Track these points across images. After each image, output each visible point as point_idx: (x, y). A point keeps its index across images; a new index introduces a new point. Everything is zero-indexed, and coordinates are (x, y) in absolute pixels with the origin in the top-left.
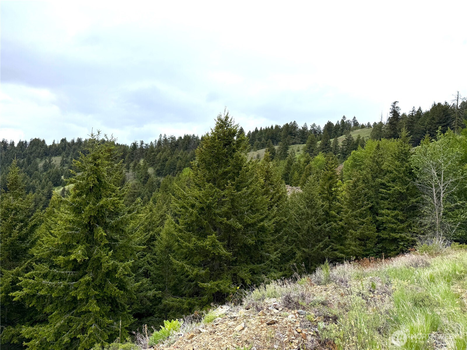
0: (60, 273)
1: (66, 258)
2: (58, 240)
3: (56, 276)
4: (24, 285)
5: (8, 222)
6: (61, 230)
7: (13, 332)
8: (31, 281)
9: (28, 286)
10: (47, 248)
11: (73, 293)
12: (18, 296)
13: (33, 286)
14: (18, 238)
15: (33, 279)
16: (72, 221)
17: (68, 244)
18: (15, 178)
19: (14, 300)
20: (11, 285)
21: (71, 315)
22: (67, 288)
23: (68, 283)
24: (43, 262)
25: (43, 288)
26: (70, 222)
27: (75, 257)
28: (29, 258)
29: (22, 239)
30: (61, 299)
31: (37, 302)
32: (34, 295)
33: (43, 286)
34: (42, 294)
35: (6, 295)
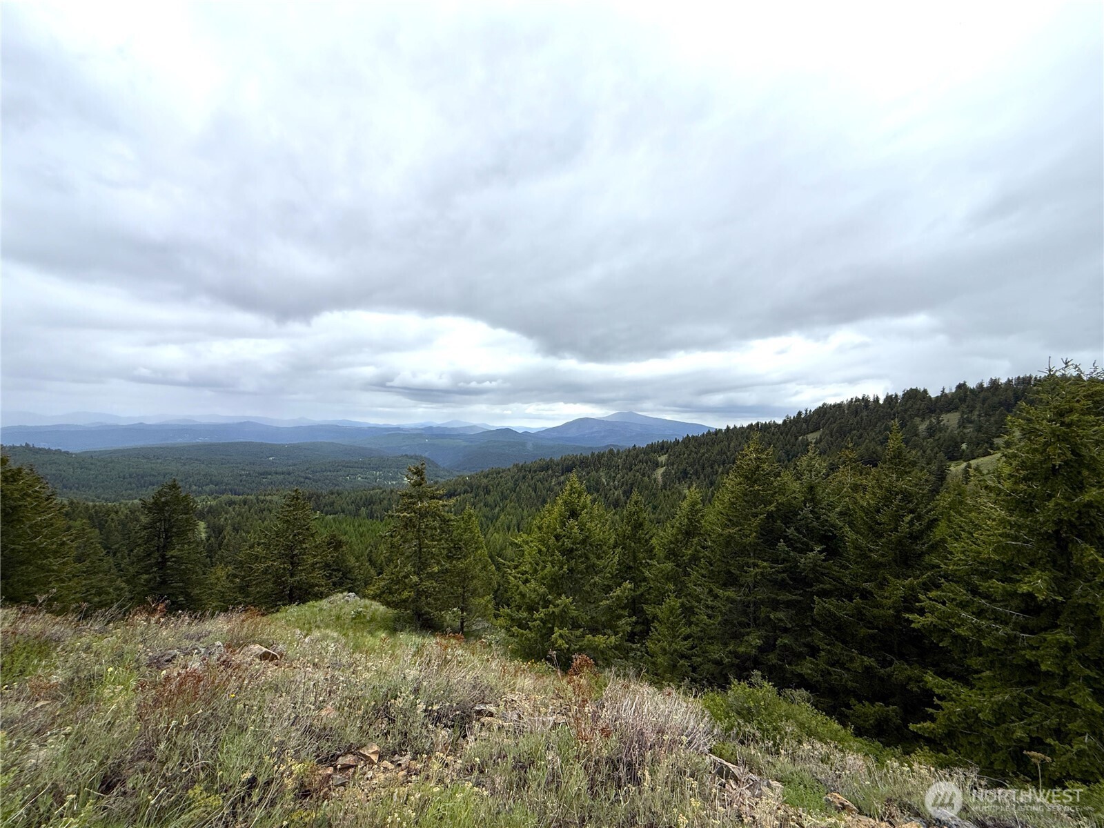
0: (995, 609)
1: (1009, 587)
2: (988, 552)
3: (987, 611)
4: (928, 608)
5: (892, 509)
6: (992, 535)
7: (909, 673)
8: (939, 606)
9: (936, 614)
10: (963, 560)
11: (1029, 655)
12: (919, 622)
13: (944, 617)
14: (908, 536)
15: (944, 603)
16: (1015, 524)
17: (1008, 561)
18: (898, 449)
19: (913, 625)
20: (903, 602)
21: (1025, 693)
22: (1011, 640)
23: (1014, 632)
24: (950, 580)
25: (962, 624)
26: (1010, 524)
27: (1031, 590)
28: (927, 569)
29: (915, 537)
30: (998, 655)
31: (952, 642)
32: (945, 631)
33: (963, 621)
34: (963, 634)
35: (895, 614)
